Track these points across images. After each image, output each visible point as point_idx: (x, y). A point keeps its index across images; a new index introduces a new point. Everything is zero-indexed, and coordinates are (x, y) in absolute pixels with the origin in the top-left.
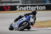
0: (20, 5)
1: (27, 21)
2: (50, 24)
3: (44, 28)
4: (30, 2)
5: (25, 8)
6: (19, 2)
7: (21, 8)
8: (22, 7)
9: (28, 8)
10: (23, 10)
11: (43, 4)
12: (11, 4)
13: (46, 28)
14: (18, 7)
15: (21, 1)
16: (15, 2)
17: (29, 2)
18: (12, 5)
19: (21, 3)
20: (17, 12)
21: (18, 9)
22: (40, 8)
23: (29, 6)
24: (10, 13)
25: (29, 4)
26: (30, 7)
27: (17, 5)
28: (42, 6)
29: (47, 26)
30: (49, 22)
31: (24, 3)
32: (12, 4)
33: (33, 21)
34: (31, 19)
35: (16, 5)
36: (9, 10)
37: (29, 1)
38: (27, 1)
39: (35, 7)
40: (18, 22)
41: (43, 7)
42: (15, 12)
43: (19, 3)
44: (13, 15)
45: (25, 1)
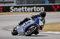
0: (14, 5)
1: (35, 25)
2: (49, 28)
3: (43, 32)
4: (27, 3)
5: (20, 9)
6: (13, 2)
7: (15, 9)
8: (17, 8)
9: (24, 9)
10: (18, 11)
11: (41, 5)
12: (3, 4)
13: (45, 32)
14: (12, 8)
15: (15, 1)
16: (6, 2)
17: (24, 3)
18: (5, 6)
19: (15, 4)
20: (11, 14)
21: (12, 10)
22: (38, 9)
23: (24, 6)
24: (2, 14)
25: (24, 4)
26: (26, 8)
27: (11, 5)
28: (40, 6)
29: (46, 30)
30: (48, 25)
31: (19, 3)
32: (5, 4)
33: (42, 24)
34: (40, 22)
35: (9, 5)
36: (1, 11)
37: (25, 1)
38: (23, 1)
39: (32, 8)
40: (24, 26)
41: (41, 8)
42: (9, 14)
43: (13, 4)
44: (6, 17)
45: (20, 1)
